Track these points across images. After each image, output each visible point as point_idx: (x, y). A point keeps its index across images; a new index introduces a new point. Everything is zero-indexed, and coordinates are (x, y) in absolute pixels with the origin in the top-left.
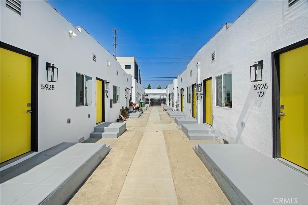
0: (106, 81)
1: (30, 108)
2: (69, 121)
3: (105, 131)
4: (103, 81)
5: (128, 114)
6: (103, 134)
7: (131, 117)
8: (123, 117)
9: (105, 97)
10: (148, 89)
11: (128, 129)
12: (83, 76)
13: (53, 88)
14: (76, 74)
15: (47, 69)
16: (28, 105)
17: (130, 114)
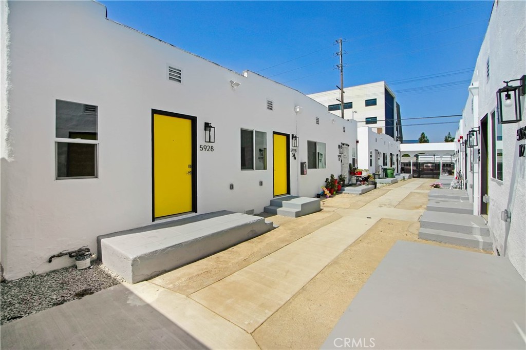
0: (293, 135)
1: (190, 170)
2: (232, 187)
3: (283, 206)
4: (288, 136)
5: (343, 188)
6: (279, 210)
7: (345, 193)
8: (327, 192)
9: (291, 158)
10: (421, 143)
11: (325, 209)
12: (252, 132)
13: (212, 148)
14: (241, 130)
15: (205, 130)
16: (189, 166)
17: (346, 188)
